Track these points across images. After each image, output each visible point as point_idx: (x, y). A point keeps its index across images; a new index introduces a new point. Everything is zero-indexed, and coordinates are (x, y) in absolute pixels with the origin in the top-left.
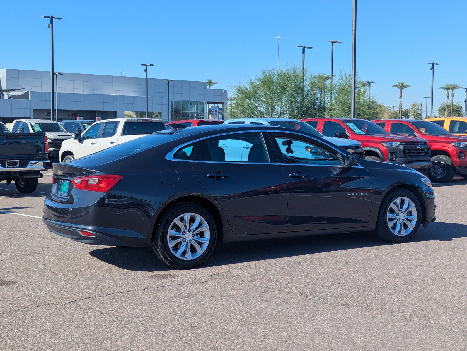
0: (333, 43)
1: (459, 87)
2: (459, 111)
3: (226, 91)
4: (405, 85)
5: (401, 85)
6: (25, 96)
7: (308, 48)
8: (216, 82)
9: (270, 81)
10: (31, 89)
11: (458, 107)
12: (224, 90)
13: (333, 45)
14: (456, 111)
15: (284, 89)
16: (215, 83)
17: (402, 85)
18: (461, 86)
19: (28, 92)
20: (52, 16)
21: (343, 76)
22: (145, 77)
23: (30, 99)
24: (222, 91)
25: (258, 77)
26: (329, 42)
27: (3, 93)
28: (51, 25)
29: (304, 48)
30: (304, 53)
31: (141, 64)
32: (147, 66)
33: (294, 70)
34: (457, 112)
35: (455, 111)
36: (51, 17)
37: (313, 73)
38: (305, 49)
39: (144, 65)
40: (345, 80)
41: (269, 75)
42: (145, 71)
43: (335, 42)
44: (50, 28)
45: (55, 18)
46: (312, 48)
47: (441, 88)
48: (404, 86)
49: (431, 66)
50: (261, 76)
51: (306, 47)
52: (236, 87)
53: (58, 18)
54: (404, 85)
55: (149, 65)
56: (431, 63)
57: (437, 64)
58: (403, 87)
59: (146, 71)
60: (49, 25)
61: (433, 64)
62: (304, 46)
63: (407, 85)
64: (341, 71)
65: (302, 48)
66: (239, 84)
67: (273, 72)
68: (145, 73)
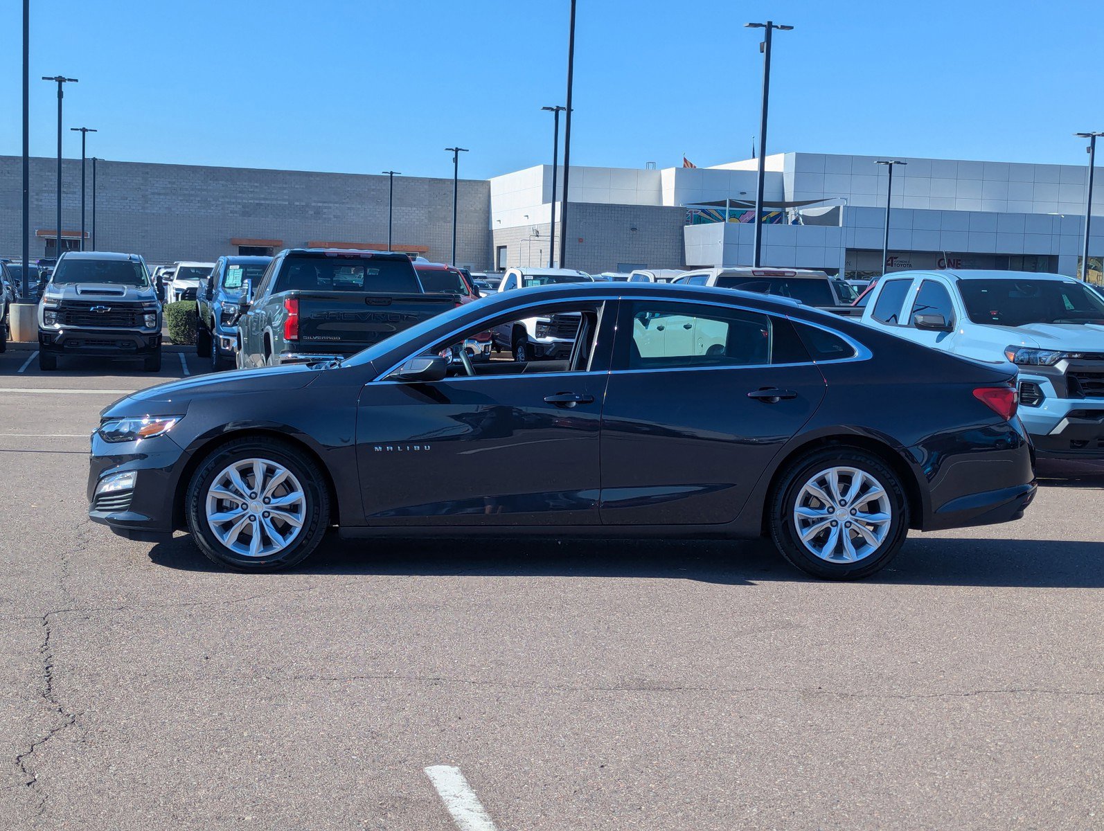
6: (831, 218)
10: (846, 199)
19: (838, 208)
20: (770, 23)
22: (1088, 164)
23: (841, 225)
27: (787, 209)
28: (765, 44)
31: (1079, 134)
32: (1094, 138)
36: (766, 24)
39: (1087, 135)
42: (1088, 152)
44: (763, 52)
45: (777, 27)
53: (783, 27)
55: (1099, 135)
59: (1091, 150)
60: (762, 46)
68: (1089, 155)
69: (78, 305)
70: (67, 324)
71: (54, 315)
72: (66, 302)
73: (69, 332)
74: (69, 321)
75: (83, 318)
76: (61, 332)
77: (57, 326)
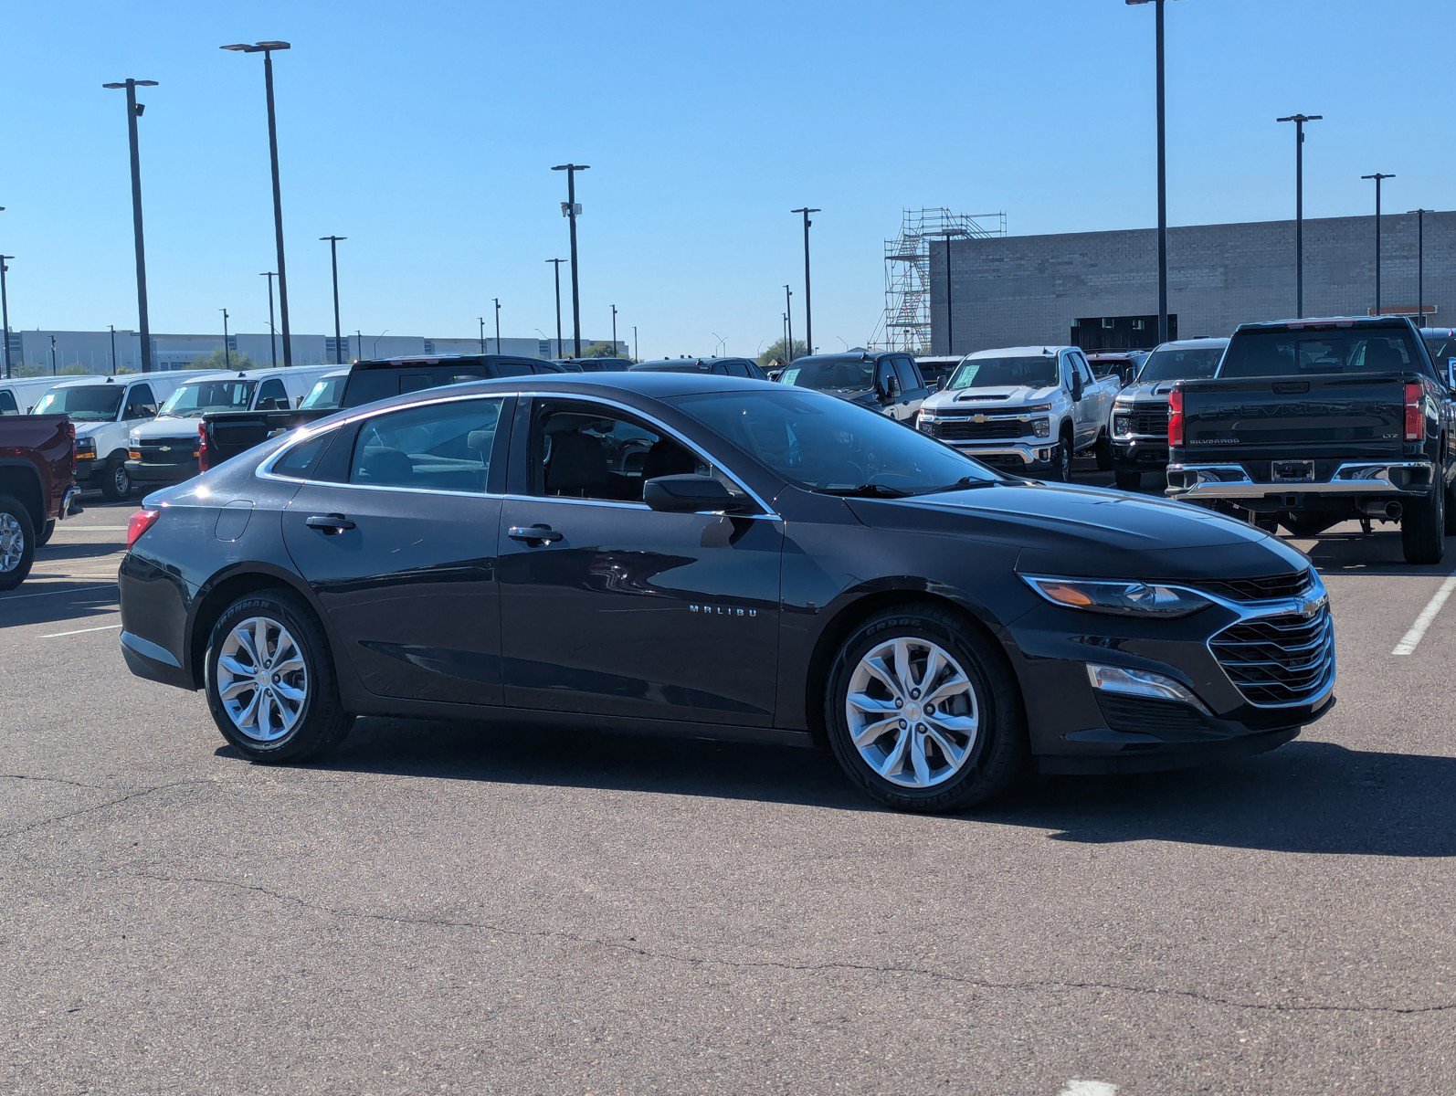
69: (1153, 408)
70: (1140, 433)
71: (1125, 422)
72: (1139, 406)
73: (1143, 443)
74: (1146, 429)
75: (1158, 424)
76: (1133, 444)
77: (1129, 436)
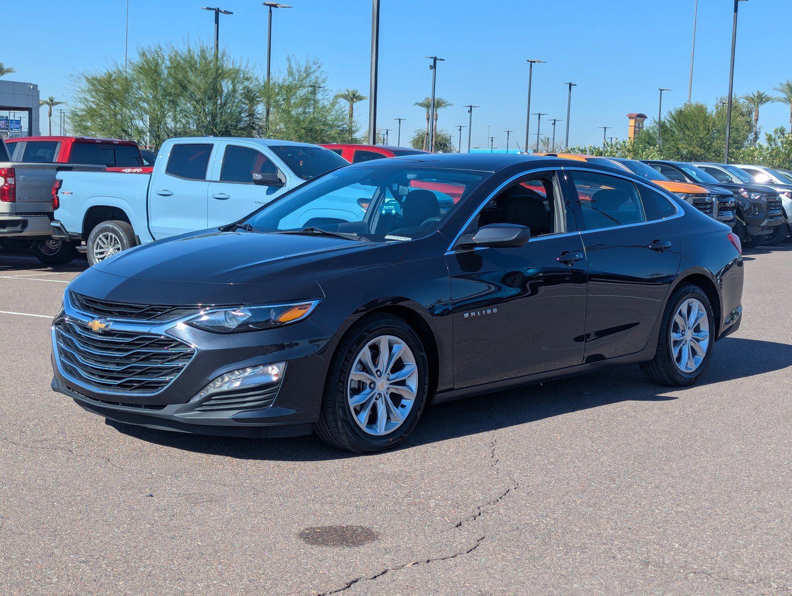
0: (272, 8)
1: (447, 104)
2: (445, 145)
3: (36, 86)
4: (359, 96)
5: (351, 95)
7: (226, 12)
8: (12, 69)
9: (156, 71)
11: (443, 138)
12: (33, 85)
13: (271, 11)
14: (441, 145)
15: (185, 88)
16: (9, 71)
17: (354, 95)
18: (450, 103)
21: (294, 70)
24: (29, 86)
25: (132, 60)
26: (265, 4)
29: (217, 12)
30: (217, 21)
33: (203, 52)
34: (442, 147)
35: (439, 145)
37: (235, 61)
38: (220, 13)
40: (297, 78)
41: (153, 58)
43: (275, 6)
46: (232, 13)
47: (417, 104)
48: (356, 98)
49: (431, 62)
50: (137, 59)
51: (221, 12)
52: (86, 77)
54: (357, 95)
56: (431, 58)
57: (441, 60)
58: (355, 100)
61: (435, 59)
62: (218, 9)
63: (362, 97)
64: (289, 60)
65: (214, 11)
66: (93, 73)
67: (159, 53)
